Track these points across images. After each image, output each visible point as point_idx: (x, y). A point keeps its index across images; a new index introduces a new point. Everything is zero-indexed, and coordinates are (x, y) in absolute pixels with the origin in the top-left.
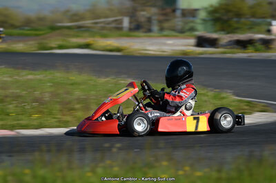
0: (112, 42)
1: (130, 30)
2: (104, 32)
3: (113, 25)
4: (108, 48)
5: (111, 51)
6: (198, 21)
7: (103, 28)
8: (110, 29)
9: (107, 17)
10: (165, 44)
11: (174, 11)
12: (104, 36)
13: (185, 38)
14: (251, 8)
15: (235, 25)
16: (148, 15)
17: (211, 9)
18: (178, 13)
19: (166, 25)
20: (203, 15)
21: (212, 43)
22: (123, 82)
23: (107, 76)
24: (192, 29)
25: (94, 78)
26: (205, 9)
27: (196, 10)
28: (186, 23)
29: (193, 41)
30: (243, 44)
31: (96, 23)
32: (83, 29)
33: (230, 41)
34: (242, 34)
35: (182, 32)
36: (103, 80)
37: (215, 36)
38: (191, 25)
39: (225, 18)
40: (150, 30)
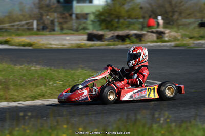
0: (25, 39)
1: (38, 30)
2: (19, 32)
3: (26, 27)
4: (23, 43)
5: (24, 46)
6: (89, 22)
7: (18, 29)
8: (23, 30)
9: (20, 21)
10: (66, 40)
11: (71, 15)
12: (19, 35)
13: (79, 35)
14: (127, 11)
15: (116, 25)
16: (51, 19)
17: (97, 13)
18: (74, 16)
19: (65, 26)
20: (92, 17)
21: (100, 38)
22: (33, 68)
23: (21, 65)
24: (84, 29)
25: (12, 66)
26: (93, 13)
27: (87, 14)
28: (80, 24)
29: (85, 37)
30: (122, 38)
31: (13, 26)
32: (4, 30)
33: (113, 36)
34: (121, 31)
35: (77, 30)
36: (18, 67)
37: (101, 33)
38: (84, 25)
39: (108, 19)
40: (54, 30)
